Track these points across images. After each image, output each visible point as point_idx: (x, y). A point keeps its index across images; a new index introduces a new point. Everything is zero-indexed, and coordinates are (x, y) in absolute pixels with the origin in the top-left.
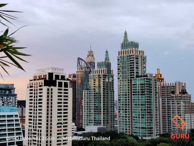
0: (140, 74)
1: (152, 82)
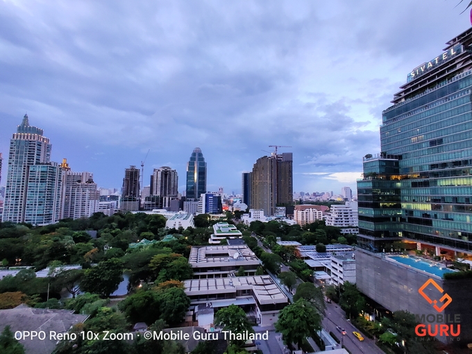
0: (41, 161)
1: (57, 171)
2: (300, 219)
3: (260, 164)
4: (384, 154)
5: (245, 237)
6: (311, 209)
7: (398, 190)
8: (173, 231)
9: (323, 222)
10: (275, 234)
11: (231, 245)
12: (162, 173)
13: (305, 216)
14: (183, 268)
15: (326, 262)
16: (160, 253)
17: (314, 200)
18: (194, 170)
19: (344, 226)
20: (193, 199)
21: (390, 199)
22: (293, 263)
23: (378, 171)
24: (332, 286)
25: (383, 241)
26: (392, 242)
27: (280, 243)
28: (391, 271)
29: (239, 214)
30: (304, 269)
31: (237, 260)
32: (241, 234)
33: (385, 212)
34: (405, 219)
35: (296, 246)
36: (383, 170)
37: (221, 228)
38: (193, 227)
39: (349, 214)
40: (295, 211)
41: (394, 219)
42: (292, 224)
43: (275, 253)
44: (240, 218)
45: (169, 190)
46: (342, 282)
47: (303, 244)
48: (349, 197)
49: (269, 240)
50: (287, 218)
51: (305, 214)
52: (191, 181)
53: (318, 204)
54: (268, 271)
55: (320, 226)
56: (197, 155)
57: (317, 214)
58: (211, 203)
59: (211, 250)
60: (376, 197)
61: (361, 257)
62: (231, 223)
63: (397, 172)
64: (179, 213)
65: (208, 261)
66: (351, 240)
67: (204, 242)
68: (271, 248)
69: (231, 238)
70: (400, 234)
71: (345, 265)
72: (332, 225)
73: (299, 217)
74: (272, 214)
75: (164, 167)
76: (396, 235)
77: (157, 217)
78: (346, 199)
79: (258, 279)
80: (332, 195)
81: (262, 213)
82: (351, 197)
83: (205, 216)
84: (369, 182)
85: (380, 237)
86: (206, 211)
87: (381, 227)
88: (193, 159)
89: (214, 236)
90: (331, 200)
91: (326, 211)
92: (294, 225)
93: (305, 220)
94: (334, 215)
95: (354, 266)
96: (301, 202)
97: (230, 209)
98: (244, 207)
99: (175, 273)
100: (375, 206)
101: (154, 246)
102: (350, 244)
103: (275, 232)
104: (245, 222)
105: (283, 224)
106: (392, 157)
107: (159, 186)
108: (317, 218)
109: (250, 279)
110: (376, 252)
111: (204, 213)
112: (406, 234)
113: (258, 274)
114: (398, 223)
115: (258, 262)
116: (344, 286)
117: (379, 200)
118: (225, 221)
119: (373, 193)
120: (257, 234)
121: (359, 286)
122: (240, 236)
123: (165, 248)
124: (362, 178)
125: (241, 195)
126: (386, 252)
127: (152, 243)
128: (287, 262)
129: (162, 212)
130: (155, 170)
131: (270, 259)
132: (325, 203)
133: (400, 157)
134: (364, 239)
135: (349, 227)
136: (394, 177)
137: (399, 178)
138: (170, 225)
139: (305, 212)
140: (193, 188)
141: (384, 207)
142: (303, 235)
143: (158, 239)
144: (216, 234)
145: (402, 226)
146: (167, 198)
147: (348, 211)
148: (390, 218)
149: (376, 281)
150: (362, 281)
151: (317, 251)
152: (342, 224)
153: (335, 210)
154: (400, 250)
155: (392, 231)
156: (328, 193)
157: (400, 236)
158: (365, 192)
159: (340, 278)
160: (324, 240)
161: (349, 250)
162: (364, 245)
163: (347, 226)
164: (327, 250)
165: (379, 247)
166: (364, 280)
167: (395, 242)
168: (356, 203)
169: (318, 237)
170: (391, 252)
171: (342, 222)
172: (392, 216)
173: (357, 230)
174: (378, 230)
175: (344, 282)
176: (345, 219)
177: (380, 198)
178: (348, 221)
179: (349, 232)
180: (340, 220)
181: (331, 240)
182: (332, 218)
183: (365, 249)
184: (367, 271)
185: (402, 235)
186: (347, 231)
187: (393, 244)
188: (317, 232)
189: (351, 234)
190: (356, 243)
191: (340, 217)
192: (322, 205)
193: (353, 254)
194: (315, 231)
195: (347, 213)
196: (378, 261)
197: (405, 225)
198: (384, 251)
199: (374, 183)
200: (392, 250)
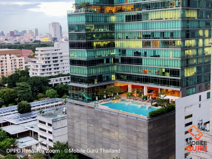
6: (8, 56)
7: (112, 26)
9: (26, 73)
15: (31, 124)
19: (53, 74)
21: (104, 37)
23: (91, 1)
25: (97, 87)
26: (105, 87)
28: (104, 120)
33: (98, 53)
34: (118, 60)
39: (59, 59)
41: (108, 61)
46: (52, 145)
48: (58, 37)
53: (18, 47)
55: (23, 78)
57: (17, 61)
60: (89, 34)
61: (73, 111)
63: (111, 3)
66: (62, 92)
70: (113, 77)
71: (55, 124)
72: (39, 75)
76: (109, 79)
78: (55, 39)
80: (37, 34)
82: (61, 35)
85: (93, 83)
87: (94, 71)
90: (36, 41)
91: (29, 57)
94: (41, 62)
95: (65, 123)
100: (88, 46)
102: (60, 97)
108: (18, 67)
110: (89, 101)
112: (119, 77)
114: (112, 65)
116: (55, 148)
117: (93, 38)
119: (87, 30)
132: (28, 46)
134: (77, 89)
135: (59, 76)
136: (108, 9)
141: (98, 47)
145: (115, 68)
147: (58, 55)
148: (103, 60)
149: (88, 133)
150: (74, 138)
151: (19, 112)
152: (50, 73)
153: (41, 55)
154: (112, 96)
155: (105, 75)
156: (31, 32)
157: (112, 79)
158: (77, 28)
159: (50, 140)
160: (28, 96)
161: (60, 105)
162: (77, 95)
163: (57, 74)
164: (32, 108)
165: (93, 95)
166: (77, 137)
167: (108, 87)
168: (67, 44)
169: (20, 93)
170: (104, 98)
171: (50, 69)
172: (106, 57)
173: (68, 78)
174: (92, 75)
175: (55, 143)
176: (54, 65)
177: (94, 36)
178: (58, 68)
179: (60, 82)
180: (48, 67)
181: (37, 94)
182: (37, 66)
183: (77, 100)
184: (80, 125)
185: (114, 78)
186: (57, 80)
187: (106, 89)
188: (17, 88)
189: (62, 83)
190: (68, 94)
191: (48, 64)
192: (23, 48)
193: (65, 108)
194: (16, 86)
195: (57, 58)
196: (91, 112)
197: (118, 66)
198: (97, 99)
199: (87, 17)
200: (105, 97)
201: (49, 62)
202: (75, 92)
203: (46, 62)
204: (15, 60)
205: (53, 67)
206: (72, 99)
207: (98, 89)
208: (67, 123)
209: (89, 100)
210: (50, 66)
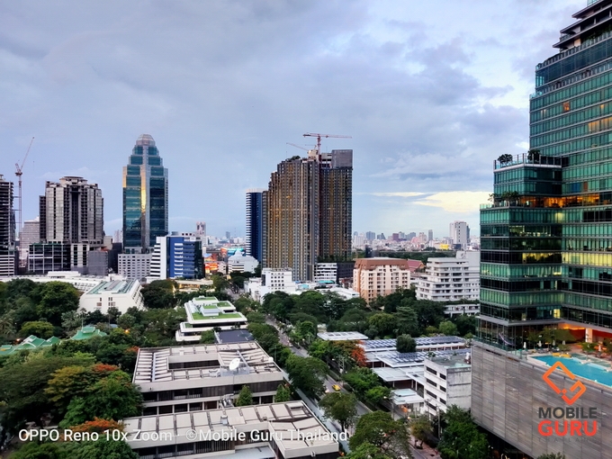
2: (365, 287)
3: (285, 174)
4: (534, 155)
5: (253, 325)
6: (388, 267)
7: (557, 228)
8: (95, 318)
9: (411, 293)
10: (315, 319)
11: (224, 343)
12: (66, 191)
13: (375, 281)
14: (121, 394)
15: (415, 370)
16: (68, 364)
17: (394, 248)
18: (140, 184)
19: (452, 299)
20: (139, 249)
21: (540, 245)
22: (349, 375)
23: (521, 189)
24: (425, 417)
25: (526, 327)
26: (540, 328)
27: (325, 336)
28: (536, 383)
29: (240, 278)
30: (372, 386)
31: (236, 372)
32: (244, 319)
33: (530, 272)
34: (567, 284)
35: (357, 342)
36: (532, 187)
37: (202, 310)
38: (141, 307)
39: (463, 277)
40: (356, 272)
41: (547, 285)
42: (349, 297)
43: (315, 356)
44: (242, 287)
45: (85, 228)
46: (444, 408)
47: (372, 338)
48: (464, 242)
49: (304, 330)
50: (339, 285)
51: (375, 276)
52: (134, 209)
53: (402, 257)
54: (299, 392)
55: (406, 300)
56: (145, 152)
57: (400, 276)
58: (179, 256)
59: (181, 354)
60: (515, 241)
61: (481, 360)
62: (223, 297)
63: (557, 192)
64: (107, 279)
65: (174, 378)
66: (464, 327)
67: (166, 337)
68: (306, 347)
69: (223, 328)
70: (557, 313)
71: (451, 376)
72: (430, 298)
73: (363, 284)
74: (309, 278)
75: (69, 179)
76: (548, 315)
77: (59, 287)
78: (458, 247)
79: (280, 409)
80: (431, 238)
81: (288, 275)
82: (469, 241)
83: (167, 284)
84: (504, 210)
85: (520, 319)
86: (169, 274)
87: (521, 301)
88: (136, 160)
89: (188, 326)
90: (428, 249)
91: (417, 271)
92: (354, 300)
93: (375, 288)
94: (434, 279)
95: (468, 377)
96: (367, 253)
97: (221, 268)
98: (250, 264)
99: (104, 405)
100: (514, 259)
101: (54, 349)
102: (462, 335)
103: (314, 314)
104: (253, 295)
105: (330, 298)
106: (550, 160)
107: (60, 220)
108: (400, 284)
109: (264, 410)
110: (510, 348)
111: (163, 277)
112: (567, 313)
113: (280, 399)
114: (555, 293)
115: (280, 375)
116: (449, 414)
117: (522, 247)
118: (210, 295)
119: (511, 234)
120: (278, 320)
121: (475, 414)
122: (243, 323)
123: (79, 355)
124: (491, 203)
125: (244, 238)
126: (528, 347)
127: (49, 343)
128: (338, 373)
129: (70, 277)
130: (48, 184)
131: (304, 369)
132: (416, 255)
133: (565, 162)
134: (490, 325)
135: (461, 302)
136: (551, 201)
137: (561, 204)
138: (88, 304)
139: (375, 272)
140: (139, 224)
141: (530, 260)
142: (371, 319)
143: (64, 336)
144: (191, 320)
145: (561, 298)
146: (80, 248)
147: (461, 271)
148: (539, 282)
149: (507, 403)
150: (481, 405)
151: (398, 350)
152: (448, 297)
153: (436, 269)
154: (554, 344)
155: (542, 308)
156: (422, 235)
157: (555, 316)
158: (494, 231)
159: (442, 401)
160: (413, 328)
161: (461, 347)
162: (489, 335)
163: (458, 299)
164: (417, 347)
165: (517, 339)
166: (486, 403)
167: (546, 328)
168: (477, 255)
169: (401, 322)
170: (539, 347)
171: (448, 291)
172: (544, 278)
173: (476, 307)
174: (517, 307)
175: (449, 407)
176: (455, 285)
177: (524, 243)
178: (460, 291)
179: (462, 312)
180: (444, 288)
181: (426, 327)
182: (428, 285)
183: (490, 343)
184: (493, 385)
185: (559, 315)
186: (457, 309)
187: (542, 332)
188: (398, 313)
189: (465, 314)
190: (474, 333)
191: (444, 283)
192: (410, 257)
193: (468, 354)
194: (395, 311)
195: (460, 274)
196: (514, 367)
197: (566, 295)
198: (525, 346)
199: (513, 214)
200: (540, 345)
201: (447, 280)
202: (486, 331)
203: (442, 280)
204: (397, 274)
205: (452, 287)
206: (482, 341)
207: (527, 330)
208: (470, 379)
209: (510, 346)
210: (448, 286)
